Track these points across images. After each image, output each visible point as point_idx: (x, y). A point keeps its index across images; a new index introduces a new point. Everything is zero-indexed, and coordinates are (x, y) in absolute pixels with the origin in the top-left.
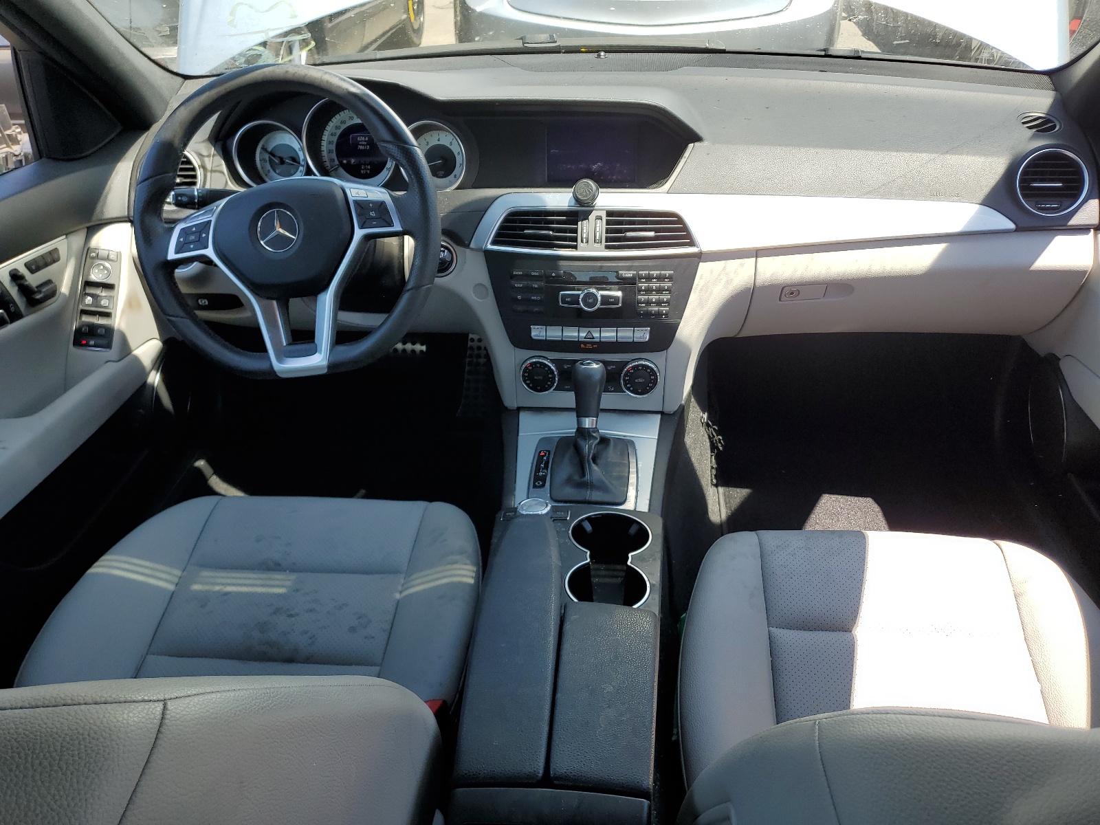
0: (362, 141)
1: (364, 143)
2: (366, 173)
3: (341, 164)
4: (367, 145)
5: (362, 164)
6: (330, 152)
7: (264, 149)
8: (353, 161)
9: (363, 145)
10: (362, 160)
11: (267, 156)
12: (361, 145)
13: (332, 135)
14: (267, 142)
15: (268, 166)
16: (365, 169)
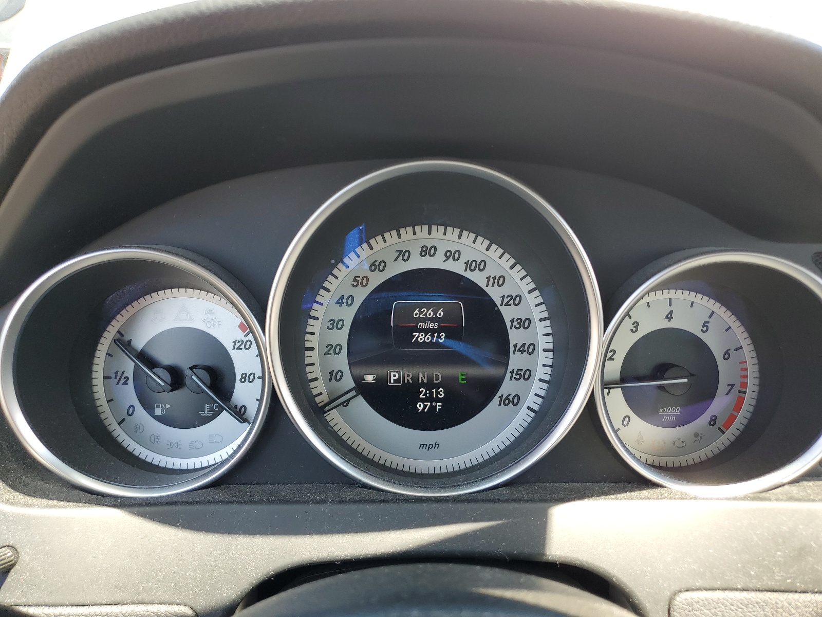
0: (425, 320)
1: (431, 326)
2: (432, 408)
3: (362, 388)
4: (438, 331)
5: (423, 385)
6: (330, 350)
7: (123, 343)
8: (394, 376)
9: (426, 331)
10: (422, 374)
11: (129, 366)
12: (420, 331)
13: (340, 302)
14: (131, 321)
15: (129, 394)
16: (430, 399)
